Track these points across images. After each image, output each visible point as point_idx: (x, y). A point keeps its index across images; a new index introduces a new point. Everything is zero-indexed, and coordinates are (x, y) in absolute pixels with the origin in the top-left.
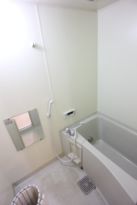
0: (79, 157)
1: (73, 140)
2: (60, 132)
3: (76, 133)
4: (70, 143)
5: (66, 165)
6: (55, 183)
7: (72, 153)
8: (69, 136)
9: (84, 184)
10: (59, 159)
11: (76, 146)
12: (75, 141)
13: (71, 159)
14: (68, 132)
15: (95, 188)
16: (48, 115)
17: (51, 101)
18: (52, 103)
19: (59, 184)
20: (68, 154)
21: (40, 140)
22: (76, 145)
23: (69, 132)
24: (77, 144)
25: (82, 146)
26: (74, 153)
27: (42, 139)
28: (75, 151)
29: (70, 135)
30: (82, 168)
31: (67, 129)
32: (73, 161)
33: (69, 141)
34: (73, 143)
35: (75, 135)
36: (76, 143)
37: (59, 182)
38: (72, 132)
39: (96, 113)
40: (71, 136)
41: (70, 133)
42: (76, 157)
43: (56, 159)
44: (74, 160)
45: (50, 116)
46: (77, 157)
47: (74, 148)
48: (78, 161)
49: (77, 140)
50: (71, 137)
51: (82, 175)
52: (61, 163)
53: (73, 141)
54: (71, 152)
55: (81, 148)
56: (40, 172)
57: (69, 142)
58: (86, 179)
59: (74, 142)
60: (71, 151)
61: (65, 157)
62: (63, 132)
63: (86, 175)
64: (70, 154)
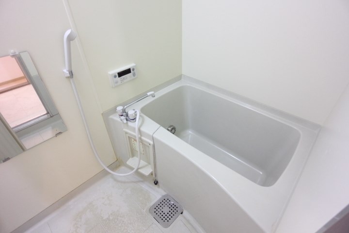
0: (149, 163)
1: (134, 129)
2: (106, 115)
3: (140, 116)
4: (129, 137)
5: (124, 182)
6: (104, 218)
7: (135, 158)
8: (125, 121)
9: (162, 210)
10: (110, 173)
11: (141, 141)
12: (139, 130)
13: (133, 169)
14: (122, 115)
15: (182, 213)
16: (66, 71)
17: (68, 32)
18: (70, 39)
19: (111, 218)
20: (127, 161)
21: (57, 135)
22: (140, 138)
23: (125, 114)
24: (143, 138)
25: (153, 139)
26: (137, 157)
27: (60, 133)
28: (140, 153)
29: (127, 120)
30: (156, 183)
31: (120, 108)
32: (137, 173)
33: (126, 133)
34: (135, 136)
35: (137, 119)
36: (141, 135)
37: (111, 214)
38: (131, 113)
39: (179, 78)
40: (128, 122)
41: (127, 115)
42: (143, 163)
43: (104, 174)
44: (139, 170)
45: (71, 73)
46: (146, 163)
47: (137, 146)
48: (147, 171)
49: (142, 129)
50: (130, 124)
51: (156, 195)
52: (115, 180)
53: (135, 132)
54: (133, 155)
55: (151, 143)
56: (71, 202)
57: (127, 135)
58: (164, 201)
59: (136, 134)
60: (133, 153)
61: (123, 168)
62: (111, 117)
63: (164, 193)
64: (131, 159)
